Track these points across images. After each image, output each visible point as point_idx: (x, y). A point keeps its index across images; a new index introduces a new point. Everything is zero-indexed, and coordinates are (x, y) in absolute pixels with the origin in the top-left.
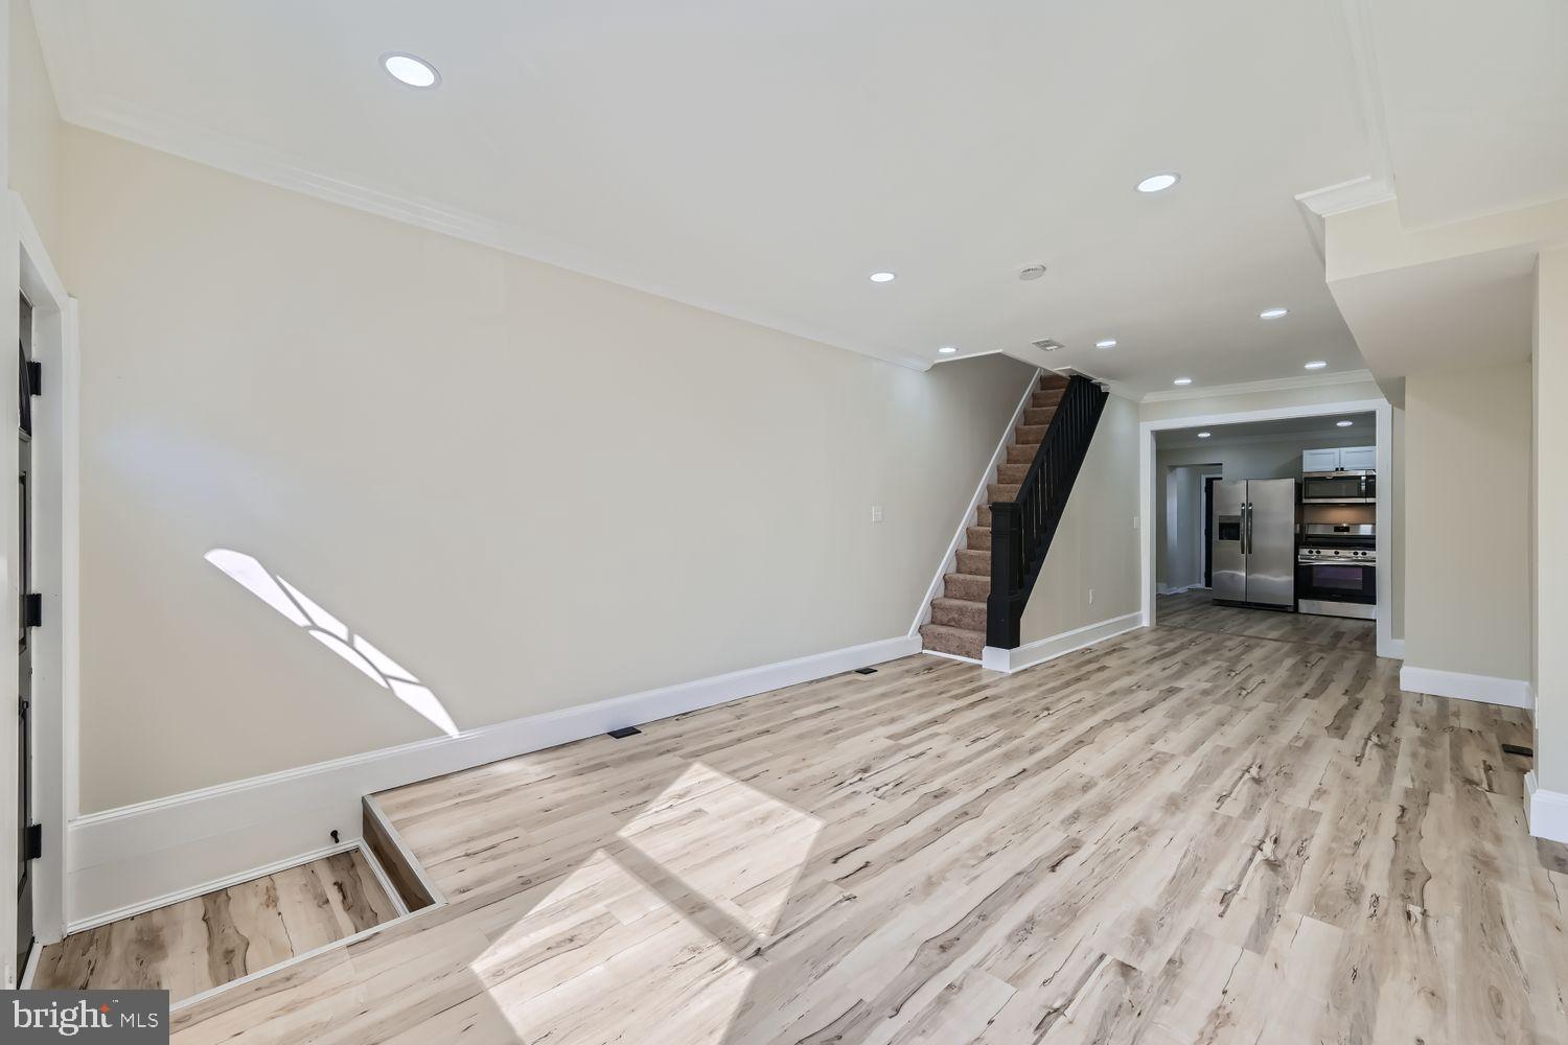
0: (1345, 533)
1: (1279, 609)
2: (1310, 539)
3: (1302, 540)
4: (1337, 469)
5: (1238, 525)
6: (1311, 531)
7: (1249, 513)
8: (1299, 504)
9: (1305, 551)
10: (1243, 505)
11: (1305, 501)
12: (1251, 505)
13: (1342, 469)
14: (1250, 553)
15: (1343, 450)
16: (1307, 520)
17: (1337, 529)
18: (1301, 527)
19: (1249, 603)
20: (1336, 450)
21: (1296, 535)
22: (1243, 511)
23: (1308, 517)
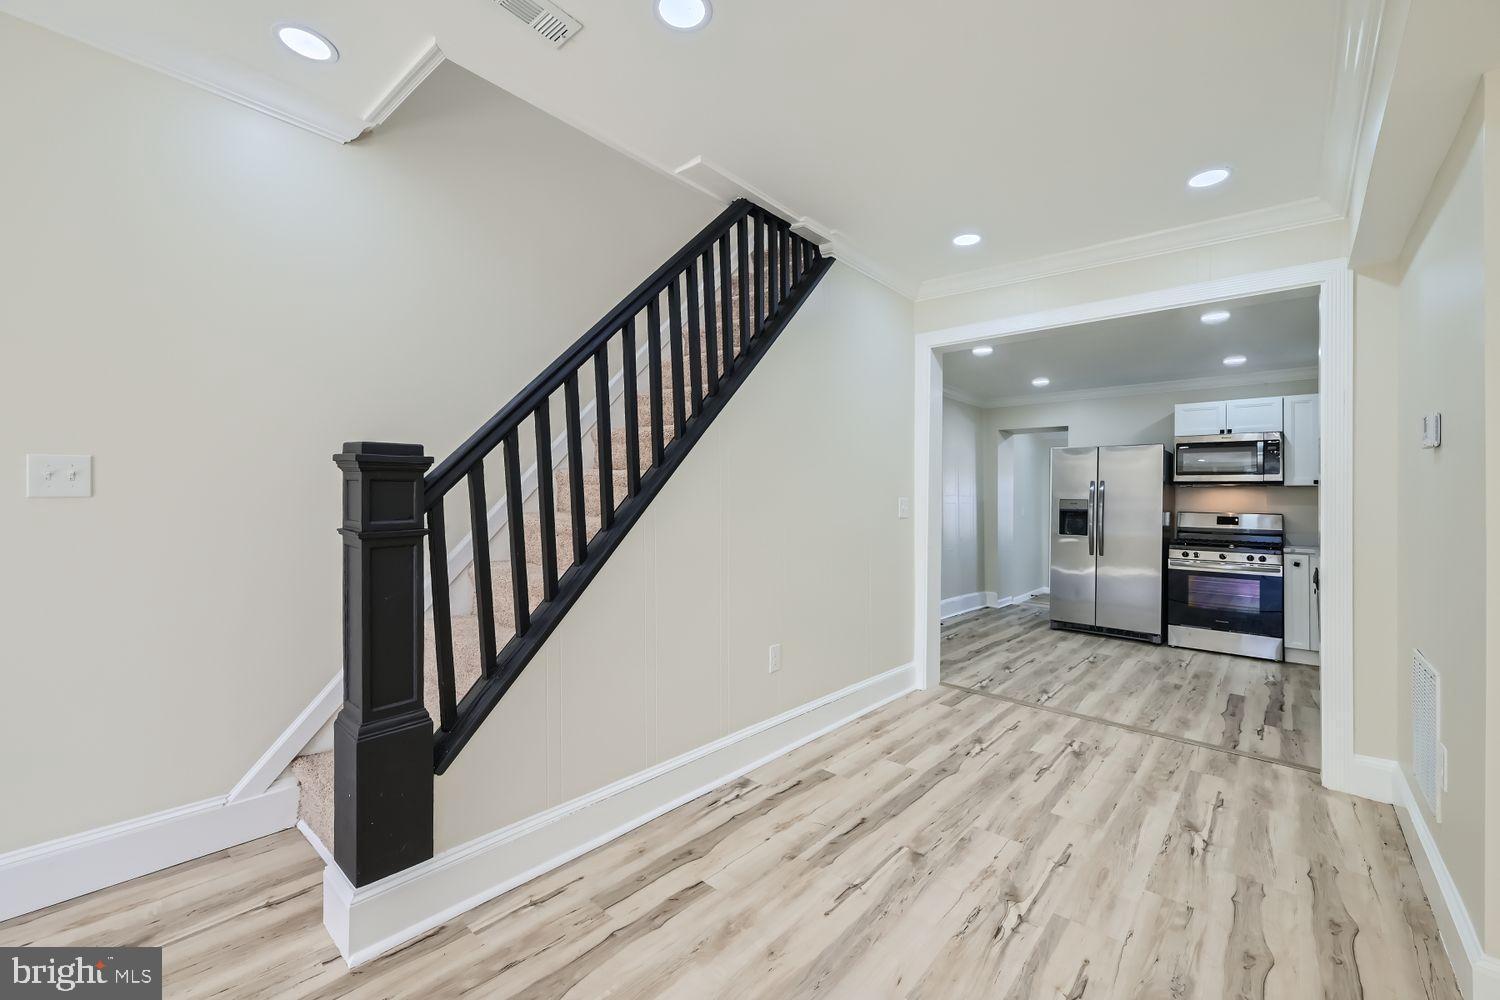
0: (1231, 527)
1: (1142, 639)
2: (1182, 535)
3: (1173, 537)
4: (1222, 432)
5: (1085, 513)
6: (1188, 522)
7: (1100, 497)
8: (1169, 483)
9: (1176, 553)
10: (1092, 483)
11: (1177, 478)
12: (1103, 483)
13: (1230, 431)
14: (1101, 554)
15: (1232, 403)
16: (1179, 507)
17: (1222, 520)
18: (1173, 518)
19: (1100, 629)
20: (1220, 405)
21: (1165, 529)
22: (1092, 494)
23: (1184, 501)
